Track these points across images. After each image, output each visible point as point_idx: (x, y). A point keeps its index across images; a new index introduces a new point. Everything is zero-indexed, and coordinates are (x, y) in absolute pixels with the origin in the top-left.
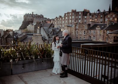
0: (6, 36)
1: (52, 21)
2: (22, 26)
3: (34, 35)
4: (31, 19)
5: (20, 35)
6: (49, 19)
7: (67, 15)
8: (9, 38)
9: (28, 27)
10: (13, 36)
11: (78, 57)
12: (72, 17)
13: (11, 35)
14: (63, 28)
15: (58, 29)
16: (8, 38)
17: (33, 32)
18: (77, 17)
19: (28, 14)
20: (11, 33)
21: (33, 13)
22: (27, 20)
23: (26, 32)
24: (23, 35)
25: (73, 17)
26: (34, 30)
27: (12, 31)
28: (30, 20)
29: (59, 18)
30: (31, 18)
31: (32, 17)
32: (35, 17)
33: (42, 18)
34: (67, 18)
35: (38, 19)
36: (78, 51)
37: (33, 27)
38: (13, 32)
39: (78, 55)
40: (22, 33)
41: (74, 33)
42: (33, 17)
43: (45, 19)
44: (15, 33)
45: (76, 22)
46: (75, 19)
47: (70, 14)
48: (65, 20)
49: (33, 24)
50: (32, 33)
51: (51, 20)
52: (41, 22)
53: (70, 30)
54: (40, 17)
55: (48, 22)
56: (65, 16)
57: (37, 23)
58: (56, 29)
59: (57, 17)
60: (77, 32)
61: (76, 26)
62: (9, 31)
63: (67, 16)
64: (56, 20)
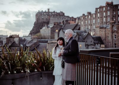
0: (10, 44)
1: (77, 20)
2: (33, 30)
3: (48, 42)
4: (47, 19)
5: (30, 42)
6: (73, 17)
7: (100, 10)
8: (14, 48)
9: (41, 30)
10: (20, 44)
11: (104, 71)
12: (106, 13)
13: (17, 42)
14: (94, 30)
15: (85, 32)
16: (12, 48)
17: (50, 38)
18: (115, 13)
19: (42, 11)
20: (16, 40)
21: (49, 9)
22: (41, 21)
23: (38, 38)
24: (33, 43)
25: (109, 13)
26: (50, 34)
27: (18, 36)
28: (45, 20)
29: (88, 16)
30: (47, 17)
31: (47, 15)
32: (52, 16)
33: (62, 17)
34: (100, 15)
35: (56, 19)
36: (107, 63)
37: (49, 30)
38: (19, 39)
39: (104, 69)
40: (32, 40)
41: (110, 38)
42: (49, 15)
43: (67, 19)
44: (22, 40)
45: (113, 20)
46: (112, 17)
47: (104, 8)
48: (97, 18)
49: (49, 25)
50: (46, 40)
51: (75, 19)
52: (60, 23)
53: (104, 33)
54: (60, 16)
55: (71, 22)
56: (96, 12)
57: (54, 25)
58: (82, 32)
59: (84, 15)
60: (115, 35)
61: (113, 26)
62: (14, 38)
63: (99, 12)
64: (83, 18)
